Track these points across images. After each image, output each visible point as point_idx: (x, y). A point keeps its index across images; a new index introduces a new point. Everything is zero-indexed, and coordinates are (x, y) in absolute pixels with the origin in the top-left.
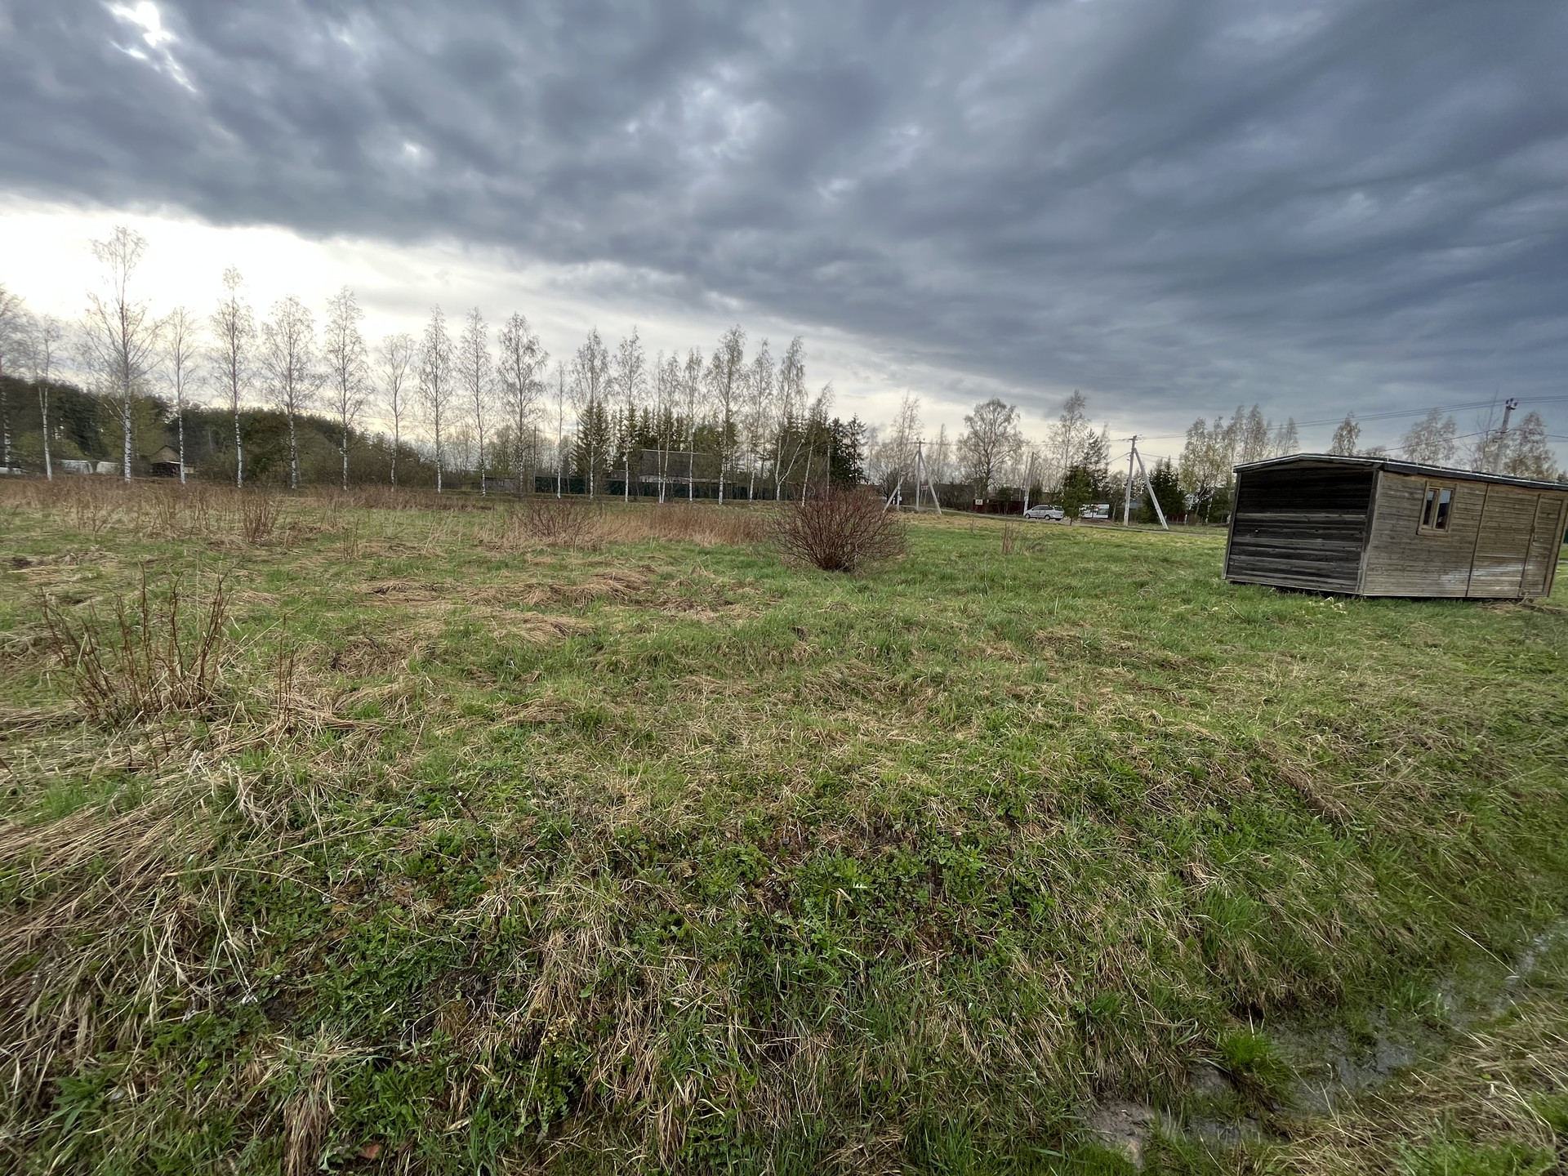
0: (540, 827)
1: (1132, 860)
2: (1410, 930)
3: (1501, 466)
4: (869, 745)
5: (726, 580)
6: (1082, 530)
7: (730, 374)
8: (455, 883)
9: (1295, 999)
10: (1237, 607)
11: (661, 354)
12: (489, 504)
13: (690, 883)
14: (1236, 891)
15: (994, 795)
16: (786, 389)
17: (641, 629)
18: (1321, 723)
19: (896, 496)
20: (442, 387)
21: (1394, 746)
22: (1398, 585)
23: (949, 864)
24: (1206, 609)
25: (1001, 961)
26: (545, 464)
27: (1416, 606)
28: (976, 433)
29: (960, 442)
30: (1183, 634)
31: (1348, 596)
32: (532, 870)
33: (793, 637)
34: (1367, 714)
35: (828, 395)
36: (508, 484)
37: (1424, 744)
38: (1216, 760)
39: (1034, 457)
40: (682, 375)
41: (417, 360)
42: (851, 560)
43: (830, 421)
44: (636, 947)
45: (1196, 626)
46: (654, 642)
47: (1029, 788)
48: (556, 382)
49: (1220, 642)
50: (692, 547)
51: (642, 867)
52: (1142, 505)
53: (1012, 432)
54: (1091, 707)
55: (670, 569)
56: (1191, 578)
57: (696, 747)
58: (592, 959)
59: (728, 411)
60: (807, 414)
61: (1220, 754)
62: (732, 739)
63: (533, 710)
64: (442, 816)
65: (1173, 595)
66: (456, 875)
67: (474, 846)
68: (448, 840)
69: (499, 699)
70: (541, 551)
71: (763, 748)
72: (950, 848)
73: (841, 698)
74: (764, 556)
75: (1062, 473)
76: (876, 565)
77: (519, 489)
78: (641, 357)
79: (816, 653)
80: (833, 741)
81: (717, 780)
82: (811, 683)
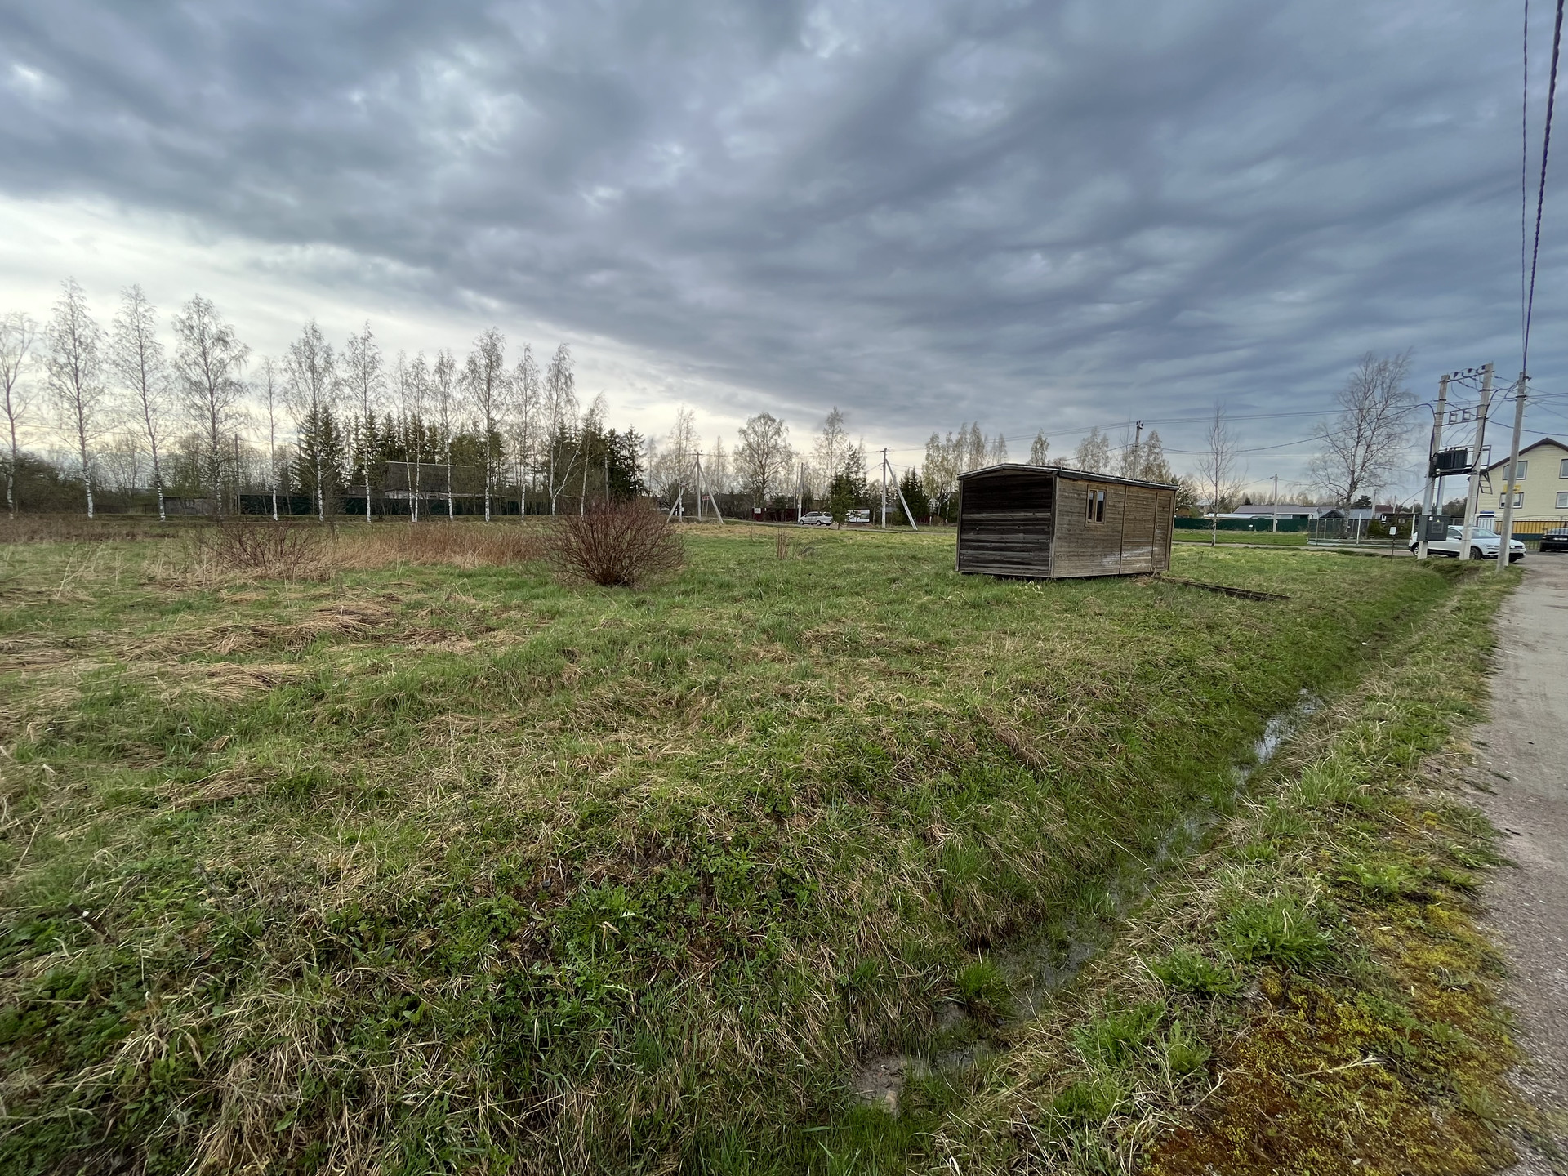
0: (217, 933)
1: (884, 832)
2: (1089, 846)
3: (1138, 471)
4: (641, 765)
5: (489, 604)
6: (848, 534)
7: (489, 381)
8: (76, 1034)
9: (1013, 924)
10: (967, 595)
11: (402, 355)
12: (170, 531)
13: (428, 956)
14: (966, 843)
15: (762, 795)
16: (555, 397)
17: (376, 669)
18: (1024, 687)
19: (678, 507)
20: (87, 382)
21: (1074, 698)
22: (1076, 567)
23: (719, 871)
24: (943, 599)
25: (771, 956)
26: (255, 480)
27: (1089, 583)
28: (750, 445)
29: (736, 453)
30: (926, 622)
31: (1044, 579)
32: (201, 989)
33: (562, 659)
34: (1056, 675)
35: (600, 406)
36: (199, 504)
37: (1094, 694)
38: (948, 731)
39: (804, 468)
40: (431, 379)
42: (631, 574)
43: (605, 432)
44: (355, 1049)
45: (936, 614)
46: (392, 682)
47: (794, 781)
48: (262, 381)
49: (954, 626)
50: (451, 570)
51: (365, 950)
52: (896, 510)
53: (783, 444)
54: (849, 697)
55: (421, 596)
56: (933, 572)
57: (442, 797)
58: (293, 1080)
59: (490, 420)
60: (581, 425)
61: (951, 724)
62: (487, 781)
63: (218, 786)
64: (58, 949)
65: (919, 588)
66: (79, 1023)
67: (111, 978)
68: (67, 978)
69: (165, 778)
70: (244, 587)
71: (521, 787)
72: (719, 855)
73: (614, 719)
74: (536, 575)
75: (828, 482)
76: (655, 577)
77: (216, 509)
78: (377, 356)
79: (588, 675)
80: (602, 765)
81: (465, 830)
82: (582, 706)
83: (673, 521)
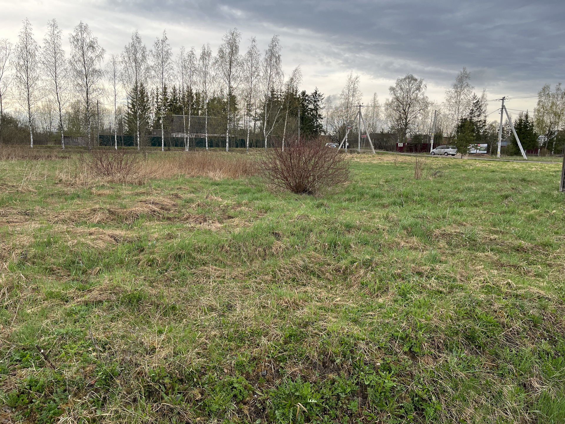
0: (97, 371)
1: (493, 378)
4: (320, 308)
5: (229, 202)
6: (469, 162)
7: (231, 62)
8: (40, 409)
11: (182, 49)
12: (67, 155)
13: (200, 404)
14: (559, 395)
15: (402, 338)
16: (269, 72)
17: (170, 237)
19: (345, 143)
20: (32, 74)
23: (371, 384)
24: (548, 212)
26: (106, 126)
28: (397, 99)
29: (387, 104)
30: (532, 229)
32: (91, 399)
33: (273, 238)
35: (297, 75)
36: (80, 140)
38: (549, 311)
39: (436, 114)
40: (198, 63)
41: (13, 57)
42: (313, 186)
43: (299, 93)
45: (541, 224)
46: (178, 245)
47: (425, 332)
48: (110, 69)
49: (557, 233)
50: (208, 181)
51: (167, 394)
52: (510, 144)
53: (422, 97)
54: (468, 279)
55: (192, 195)
56: (540, 191)
57: (206, 314)
59: (230, 87)
60: (284, 89)
61: (551, 307)
62: (230, 307)
63: (95, 293)
64: (31, 366)
65: (527, 203)
66: (41, 404)
67: (53, 385)
68: (36, 382)
69: (71, 287)
70: (103, 186)
71: (250, 313)
72: (372, 374)
73: (303, 278)
74: (256, 186)
75: (455, 123)
76: (329, 189)
77: (88, 143)
78: (169, 51)
79: (288, 249)
80: (297, 306)
81: (218, 335)
82: (284, 268)
83: (341, 152)
